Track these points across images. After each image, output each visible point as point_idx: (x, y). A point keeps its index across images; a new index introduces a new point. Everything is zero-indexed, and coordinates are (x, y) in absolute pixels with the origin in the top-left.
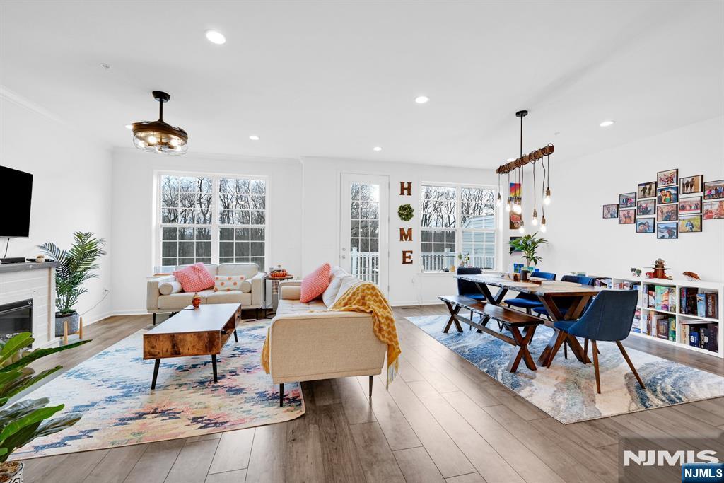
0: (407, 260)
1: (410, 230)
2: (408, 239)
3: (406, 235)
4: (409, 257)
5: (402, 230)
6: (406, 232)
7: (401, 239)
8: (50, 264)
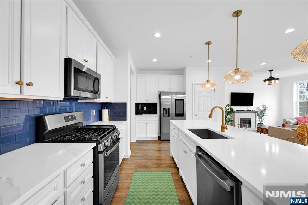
8: (256, 112)
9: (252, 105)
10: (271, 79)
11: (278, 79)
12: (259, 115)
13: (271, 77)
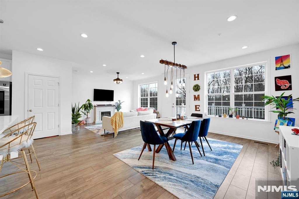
0: (198, 109)
1: (198, 96)
2: (198, 100)
3: (197, 98)
4: (198, 108)
5: (195, 96)
6: (197, 96)
7: (195, 100)
8: (114, 106)
9: (113, 100)
10: (118, 79)
11: (122, 80)
12: (116, 108)
13: (118, 78)
